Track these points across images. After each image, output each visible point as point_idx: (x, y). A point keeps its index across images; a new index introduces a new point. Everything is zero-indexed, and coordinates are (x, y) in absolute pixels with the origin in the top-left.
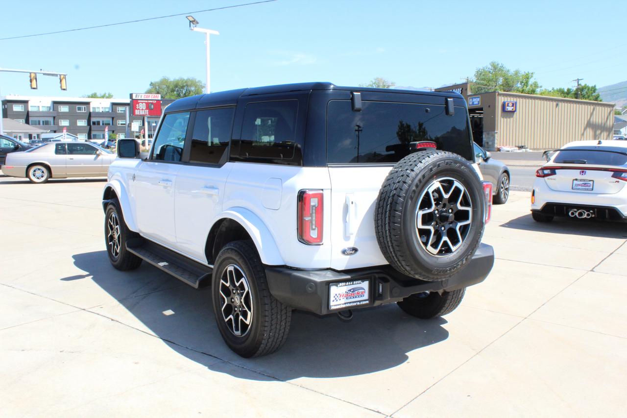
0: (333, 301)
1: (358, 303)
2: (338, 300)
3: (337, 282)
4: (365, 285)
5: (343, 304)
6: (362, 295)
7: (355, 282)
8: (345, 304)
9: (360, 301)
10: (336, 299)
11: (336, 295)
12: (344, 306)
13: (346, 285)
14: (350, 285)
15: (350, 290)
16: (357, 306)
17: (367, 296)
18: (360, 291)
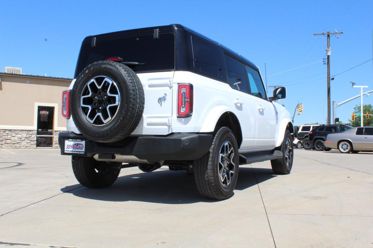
0: (67, 148)
1: (79, 153)
3: (68, 138)
4: (83, 143)
5: (71, 151)
6: (82, 148)
7: (77, 140)
8: (72, 151)
9: (80, 152)
10: (68, 147)
11: (68, 145)
13: (72, 141)
15: (75, 144)
16: (78, 154)
17: (84, 150)
18: (81, 146)
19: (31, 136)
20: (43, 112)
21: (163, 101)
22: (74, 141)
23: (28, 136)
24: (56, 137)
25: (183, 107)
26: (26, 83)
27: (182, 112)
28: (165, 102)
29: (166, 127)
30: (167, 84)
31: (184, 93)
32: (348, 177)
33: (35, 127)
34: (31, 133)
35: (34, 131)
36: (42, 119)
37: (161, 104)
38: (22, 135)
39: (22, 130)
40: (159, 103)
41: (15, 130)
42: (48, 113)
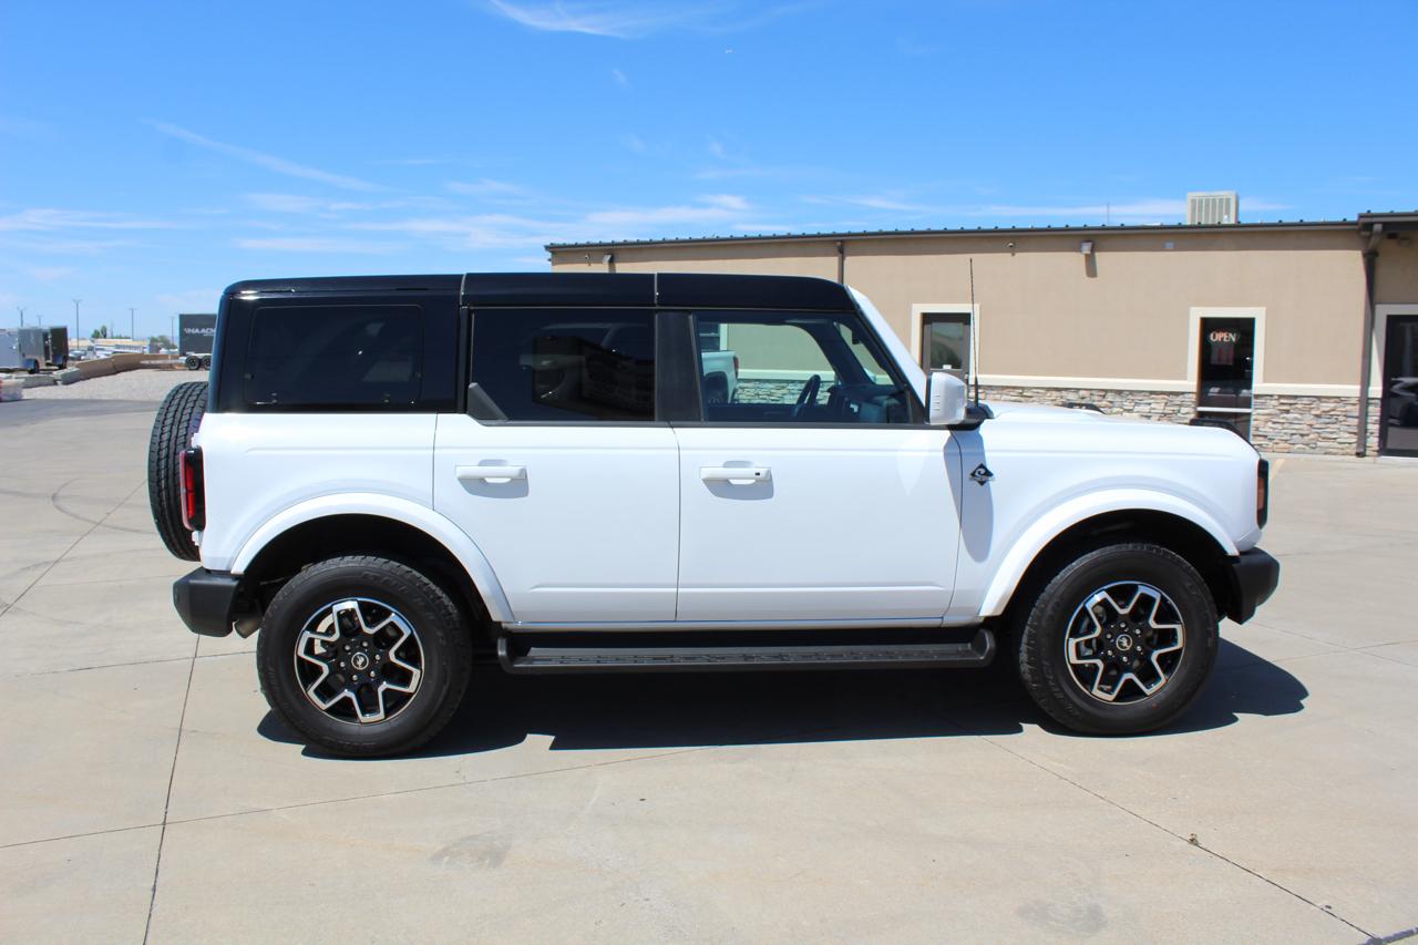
19: (1179, 411)
20: (1218, 337)
23: (1168, 410)
24: (1258, 414)
26: (1163, 249)
33: (1190, 383)
34: (1178, 400)
35: (1186, 395)
36: (1214, 359)
38: (1153, 406)
39: (1152, 393)
41: (1131, 392)
42: (1234, 339)
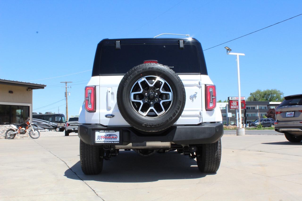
0: (97, 139)
1: (113, 142)
2: (100, 139)
3: (99, 130)
4: (117, 133)
5: (103, 141)
6: (116, 138)
7: (110, 131)
8: (104, 141)
9: (114, 142)
10: (99, 138)
12: (104, 142)
13: (104, 132)
14: (107, 132)
15: (108, 135)
16: (112, 143)
17: (118, 139)
18: (114, 136)
21: (194, 98)
22: (106, 132)
25: (211, 103)
27: (210, 106)
28: (196, 98)
29: (198, 118)
30: (197, 85)
31: (212, 92)
32: (233, 152)
37: (193, 100)
40: (191, 99)
